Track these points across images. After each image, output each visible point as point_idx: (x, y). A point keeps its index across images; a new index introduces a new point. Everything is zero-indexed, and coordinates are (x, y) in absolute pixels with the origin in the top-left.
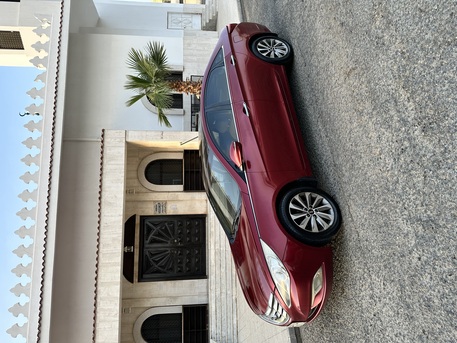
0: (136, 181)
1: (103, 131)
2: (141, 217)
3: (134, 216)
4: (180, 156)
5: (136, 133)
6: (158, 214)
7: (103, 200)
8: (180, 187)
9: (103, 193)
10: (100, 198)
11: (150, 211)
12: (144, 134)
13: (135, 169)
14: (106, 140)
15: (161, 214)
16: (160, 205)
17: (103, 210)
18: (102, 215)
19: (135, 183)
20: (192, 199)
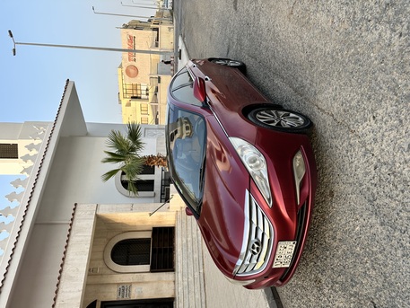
0: (101, 262)
1: (76, 204)
2: (103, 303)
3: (95, 303)
4: (148, 235)
5: (107, 207)
6: (121, 298)
7: (63, 274)
8: (147, 268)
9: (65, 266)
10: (61, 272)
11: (113, 295)
12: (115, 206)
13: (102, 249)
14: (77, 213)
15: (125, 298)
16: (125, 288)
17: (61, 285)
18: (60, 291)
19: (100, 265)
20: (159, 281)
